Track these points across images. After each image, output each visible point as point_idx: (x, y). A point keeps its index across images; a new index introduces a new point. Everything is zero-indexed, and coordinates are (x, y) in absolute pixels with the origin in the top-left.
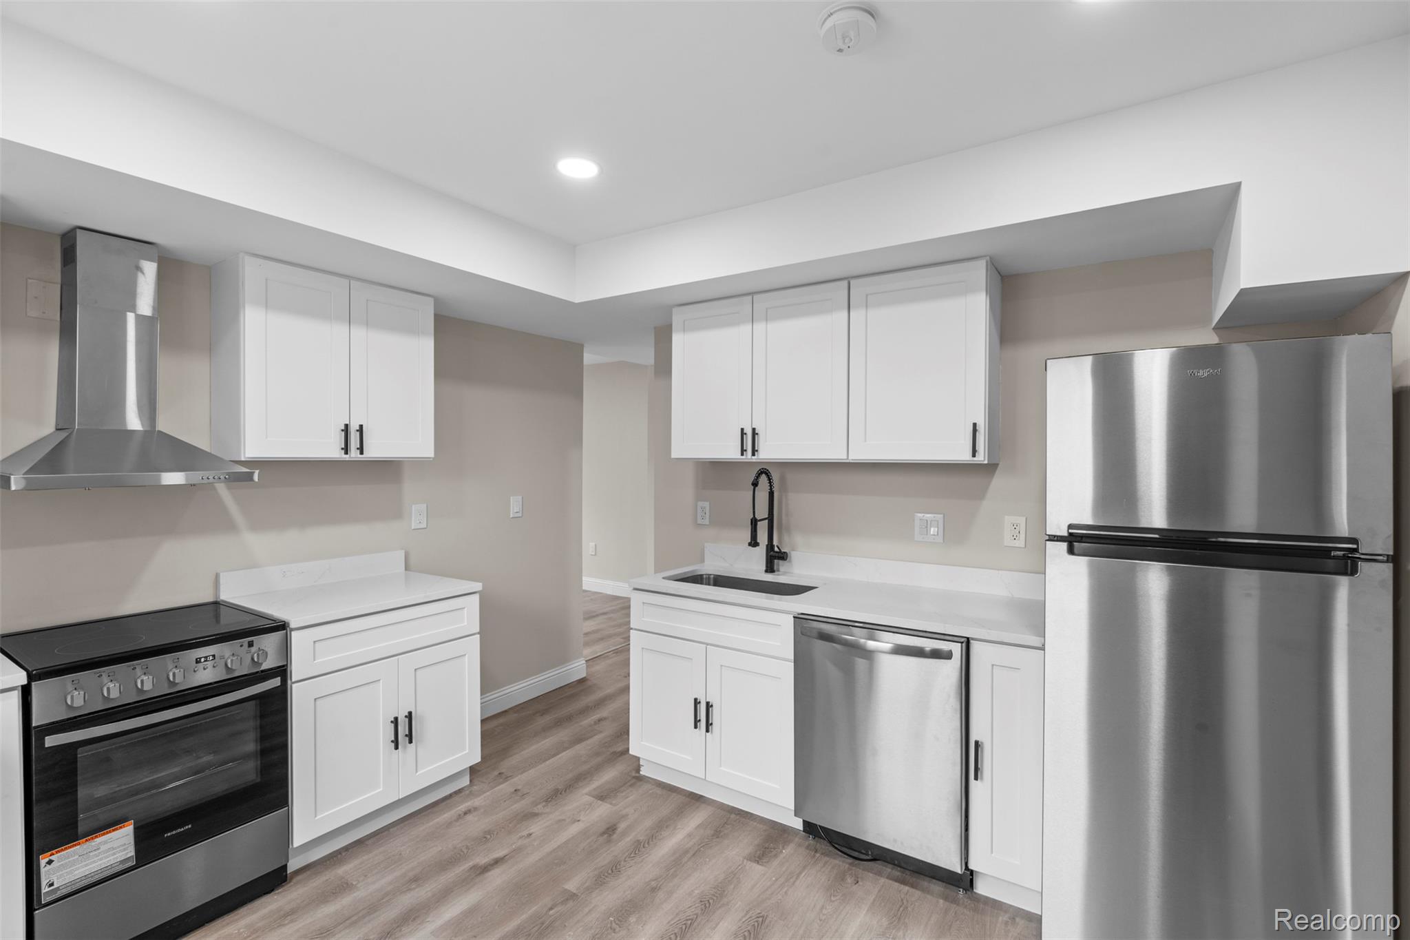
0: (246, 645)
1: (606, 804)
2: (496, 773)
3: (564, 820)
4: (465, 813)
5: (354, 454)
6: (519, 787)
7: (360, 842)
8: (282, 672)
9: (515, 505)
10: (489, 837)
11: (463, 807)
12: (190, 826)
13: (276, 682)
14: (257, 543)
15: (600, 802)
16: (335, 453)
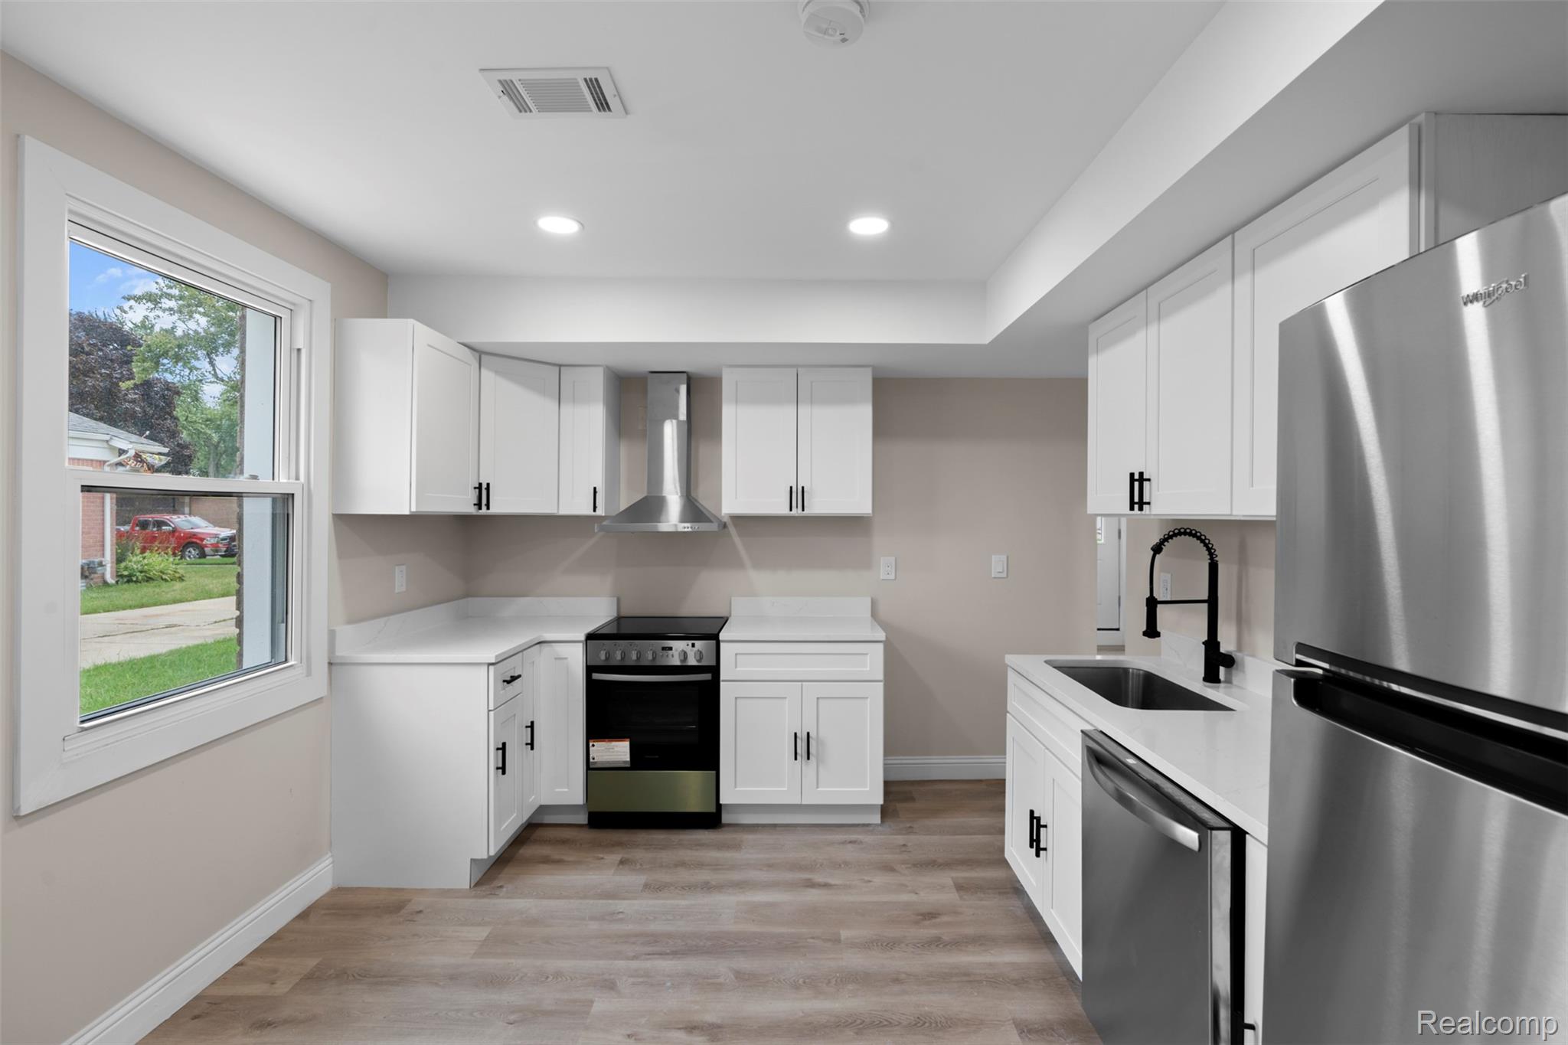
0: (690, 645)
1: (956, 894)
2: (908, 825)
3: (907, 886)
4: (850, 842)
5: (797, 512)
6: (909, 844)
7: (775, 826)
8: (715, 670)
9: (997, 564)
10: (843, 866)
11: (854, 837)
12: (657, 757)
13: (707, 677)
14: (759, 578)
15: (954, 890)
16: (784, 510)
